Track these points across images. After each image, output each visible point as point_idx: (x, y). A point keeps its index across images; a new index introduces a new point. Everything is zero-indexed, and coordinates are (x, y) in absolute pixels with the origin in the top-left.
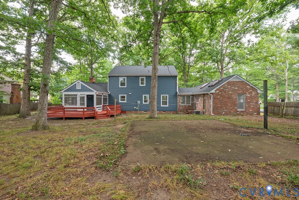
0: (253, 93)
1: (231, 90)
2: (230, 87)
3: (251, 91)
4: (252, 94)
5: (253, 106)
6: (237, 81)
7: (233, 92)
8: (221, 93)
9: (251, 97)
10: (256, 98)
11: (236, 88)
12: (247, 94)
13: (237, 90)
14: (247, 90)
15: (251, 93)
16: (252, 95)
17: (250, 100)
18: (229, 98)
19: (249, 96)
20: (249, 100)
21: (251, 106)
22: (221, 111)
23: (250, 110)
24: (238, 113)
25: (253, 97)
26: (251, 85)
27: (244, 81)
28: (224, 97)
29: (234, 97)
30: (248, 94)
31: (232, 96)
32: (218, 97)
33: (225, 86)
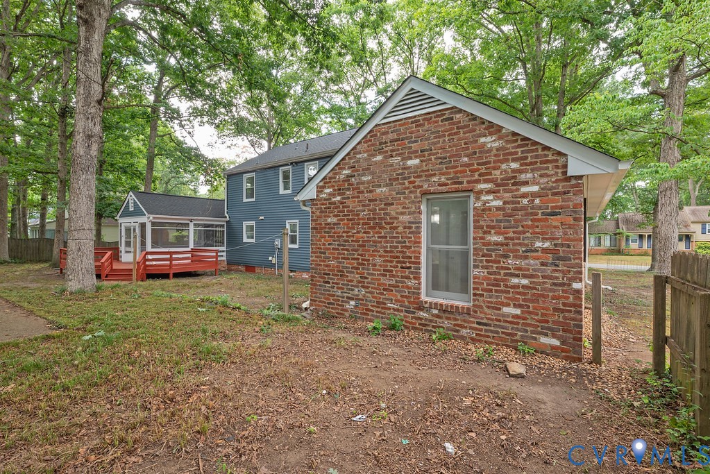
0: (526, 183)
1: (385, 176)
2: (379, 158)
3: (515, 165)
4: (524, 189)
5: (525, 282)
6: (415, 121)
7: (395, 186)
8: (339, 198)
9: (510, 212)
10: (554, 221)
11: (410, 163)
12: (480, 192)
13: (417, 173)
14: (484, 165)
15: (513, 181)
16: (524, 196)
17: (500, 239)
18: (376, 224)
19: (499, 203)
20: (495, 238)
21: (515, 281)
22: (339, 293)
23: (506, 310)
24: (422, 314)
25: (530, 212)
26: (510, 125)
27: (460, 111)
28: (352, 217)
29: (402, 218)
30: (489, 192)
31: (392, 210)
32: (329, 220)
33: (358, 161)
